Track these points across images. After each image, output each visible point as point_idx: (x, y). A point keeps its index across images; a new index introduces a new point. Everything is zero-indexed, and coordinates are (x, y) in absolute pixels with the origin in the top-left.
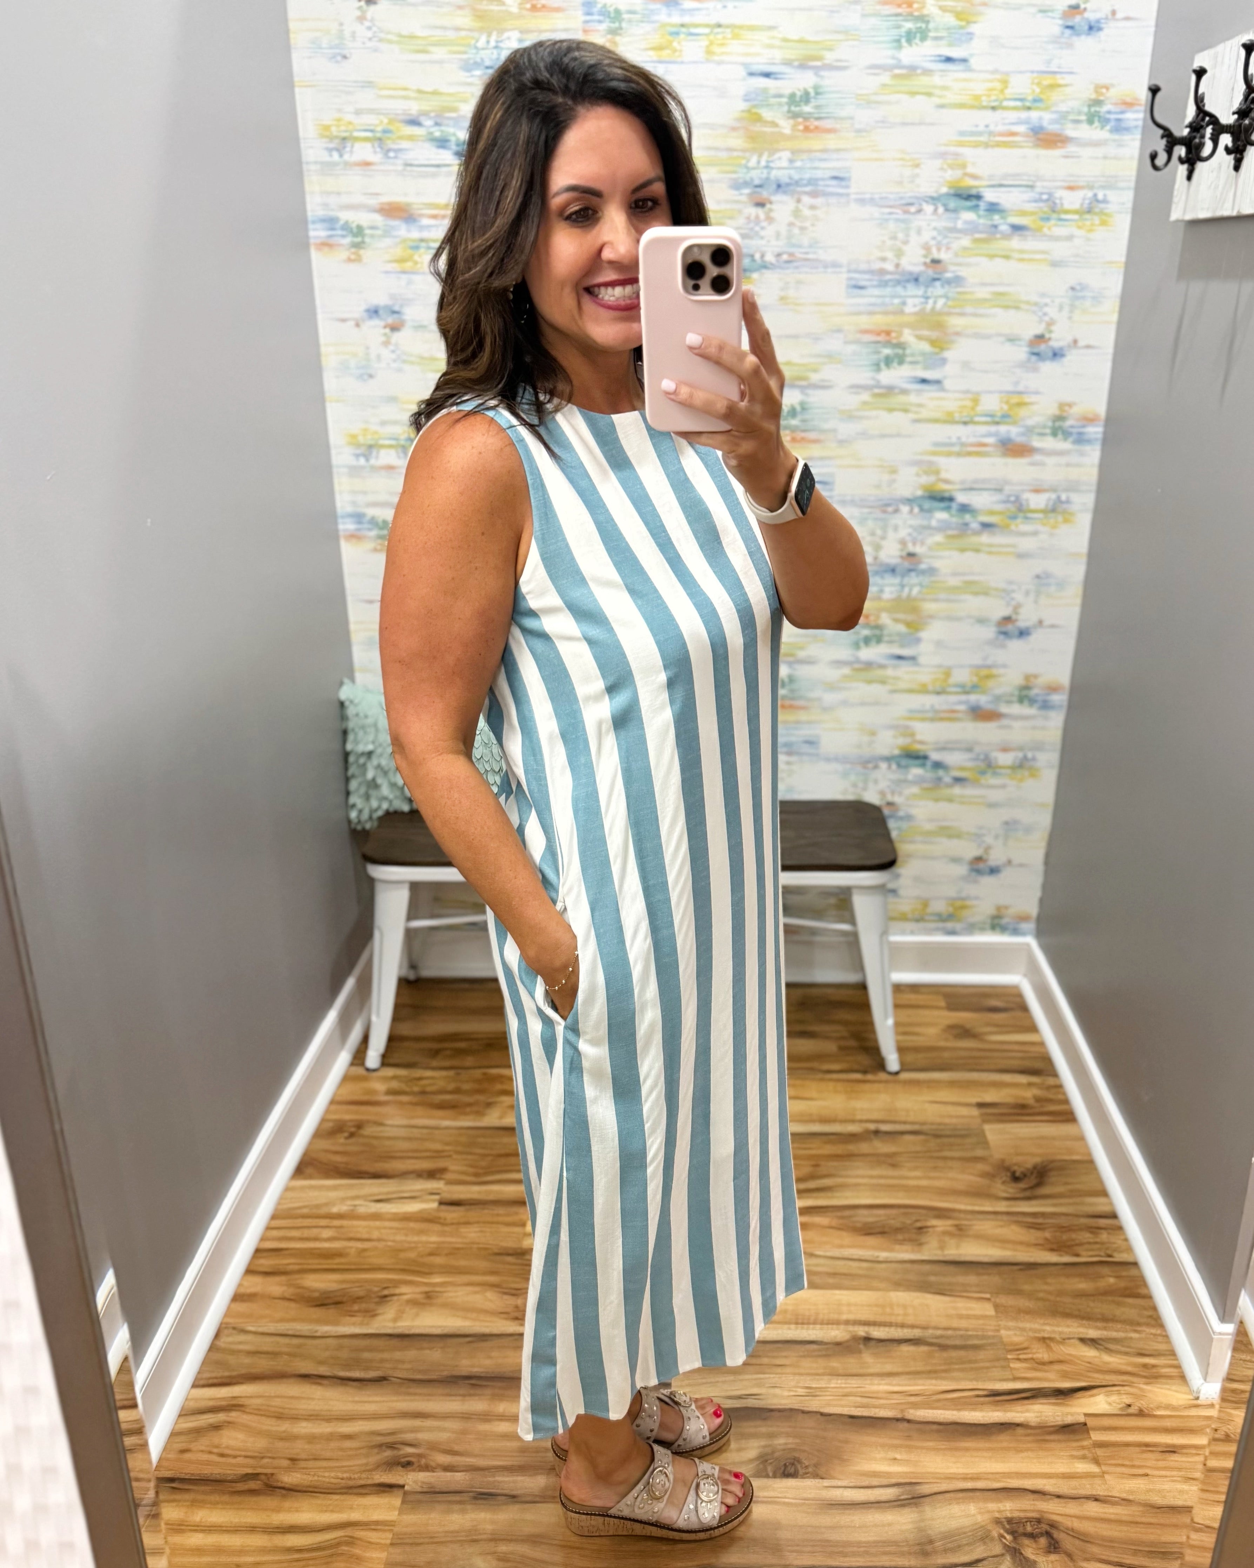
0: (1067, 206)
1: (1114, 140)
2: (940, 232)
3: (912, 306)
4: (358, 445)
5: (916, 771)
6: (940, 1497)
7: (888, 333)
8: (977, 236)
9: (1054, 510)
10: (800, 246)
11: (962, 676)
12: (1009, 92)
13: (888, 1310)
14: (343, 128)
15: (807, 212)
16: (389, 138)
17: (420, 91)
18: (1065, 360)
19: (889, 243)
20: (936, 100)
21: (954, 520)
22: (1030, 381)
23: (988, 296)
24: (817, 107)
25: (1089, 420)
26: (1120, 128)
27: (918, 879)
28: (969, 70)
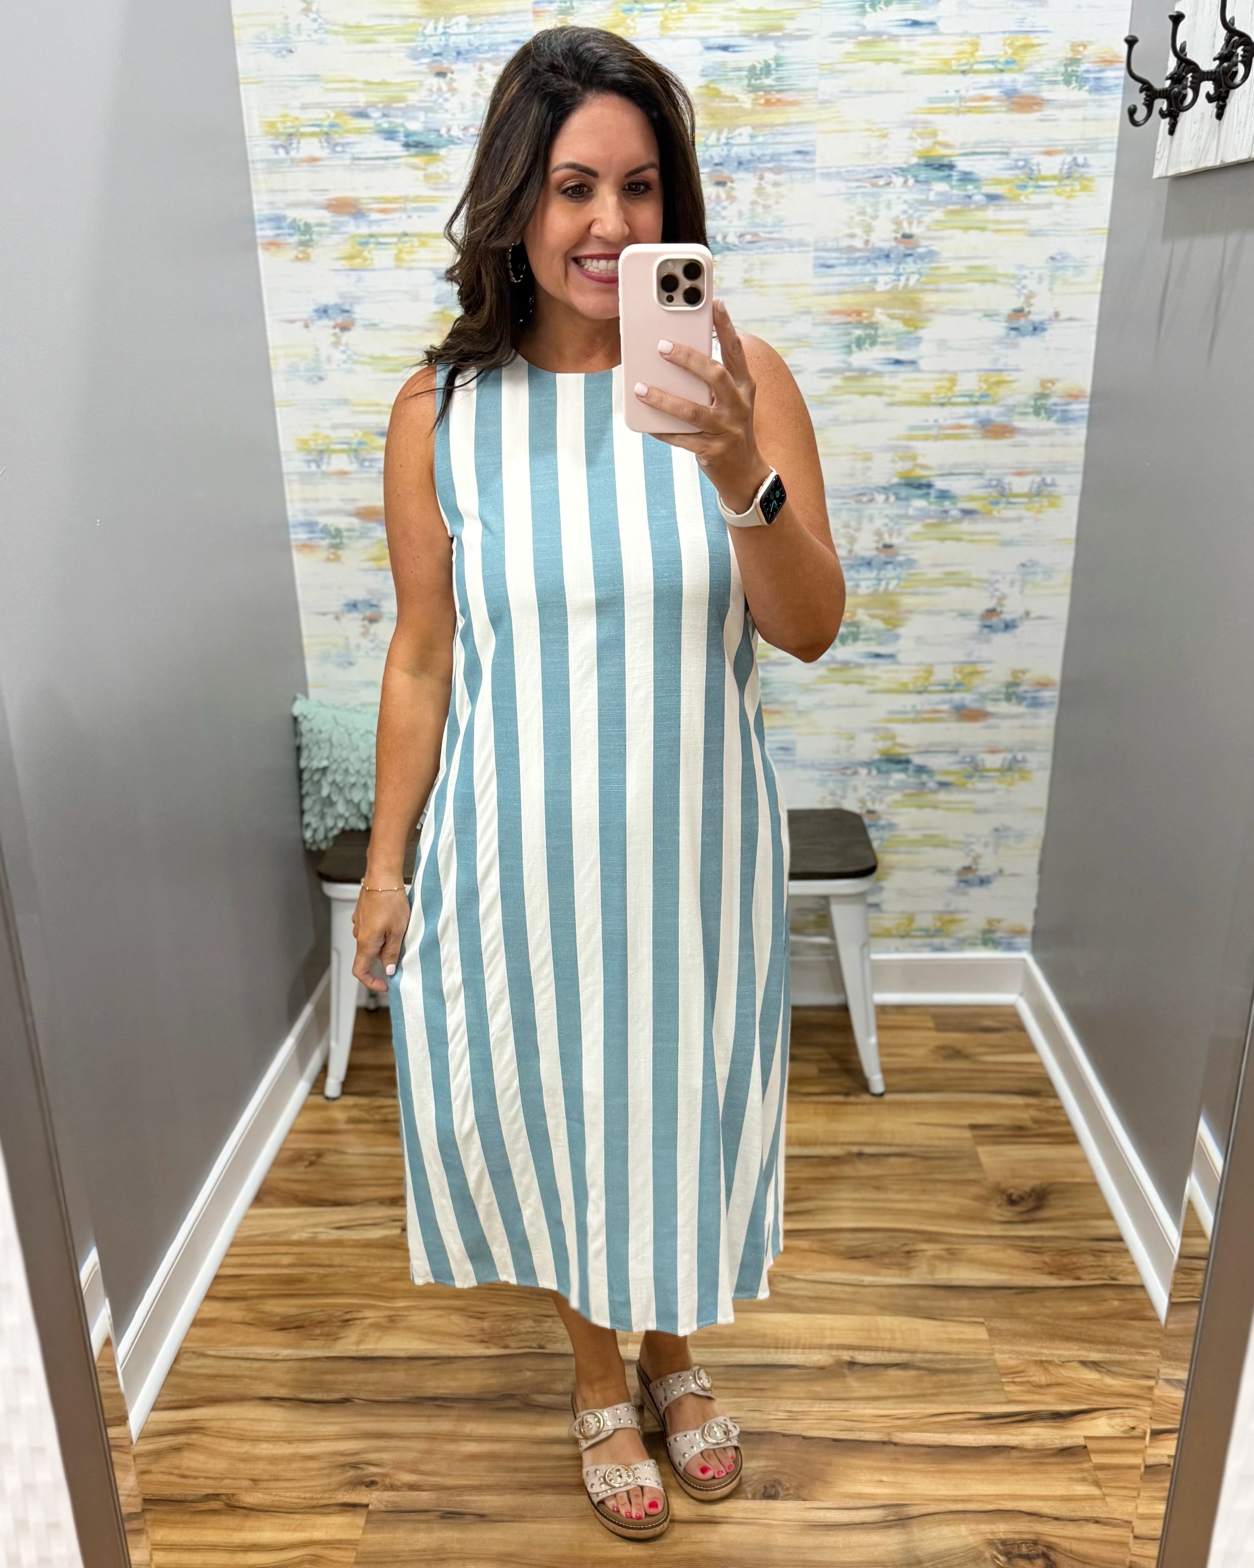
0: (1044, 173)
1: (1094, 101)
2: (911, 206)
3: (883, 283)
4: (309, 451)
5: (899, 777)
6: (929, 1518)
7: (859, 313)
8: (950, 207)
9: (1038, 494)
10: (764, 226)
11: (944, 674)
12: (980, 54)
13: (874, 1334)
14: (289, 124)
15: (770, 189)
16: (336, 132)
17: (367, 83)
18: (1046, 335)
19: (858, 218)
20: (904, 67)
21: (933, 507)
22: (1010, 357)
23: (964, 271)
24: (779, 79)
25: (1074, 397)
26: (1099, 88)
27: (902, 893)
28: (937, 33)
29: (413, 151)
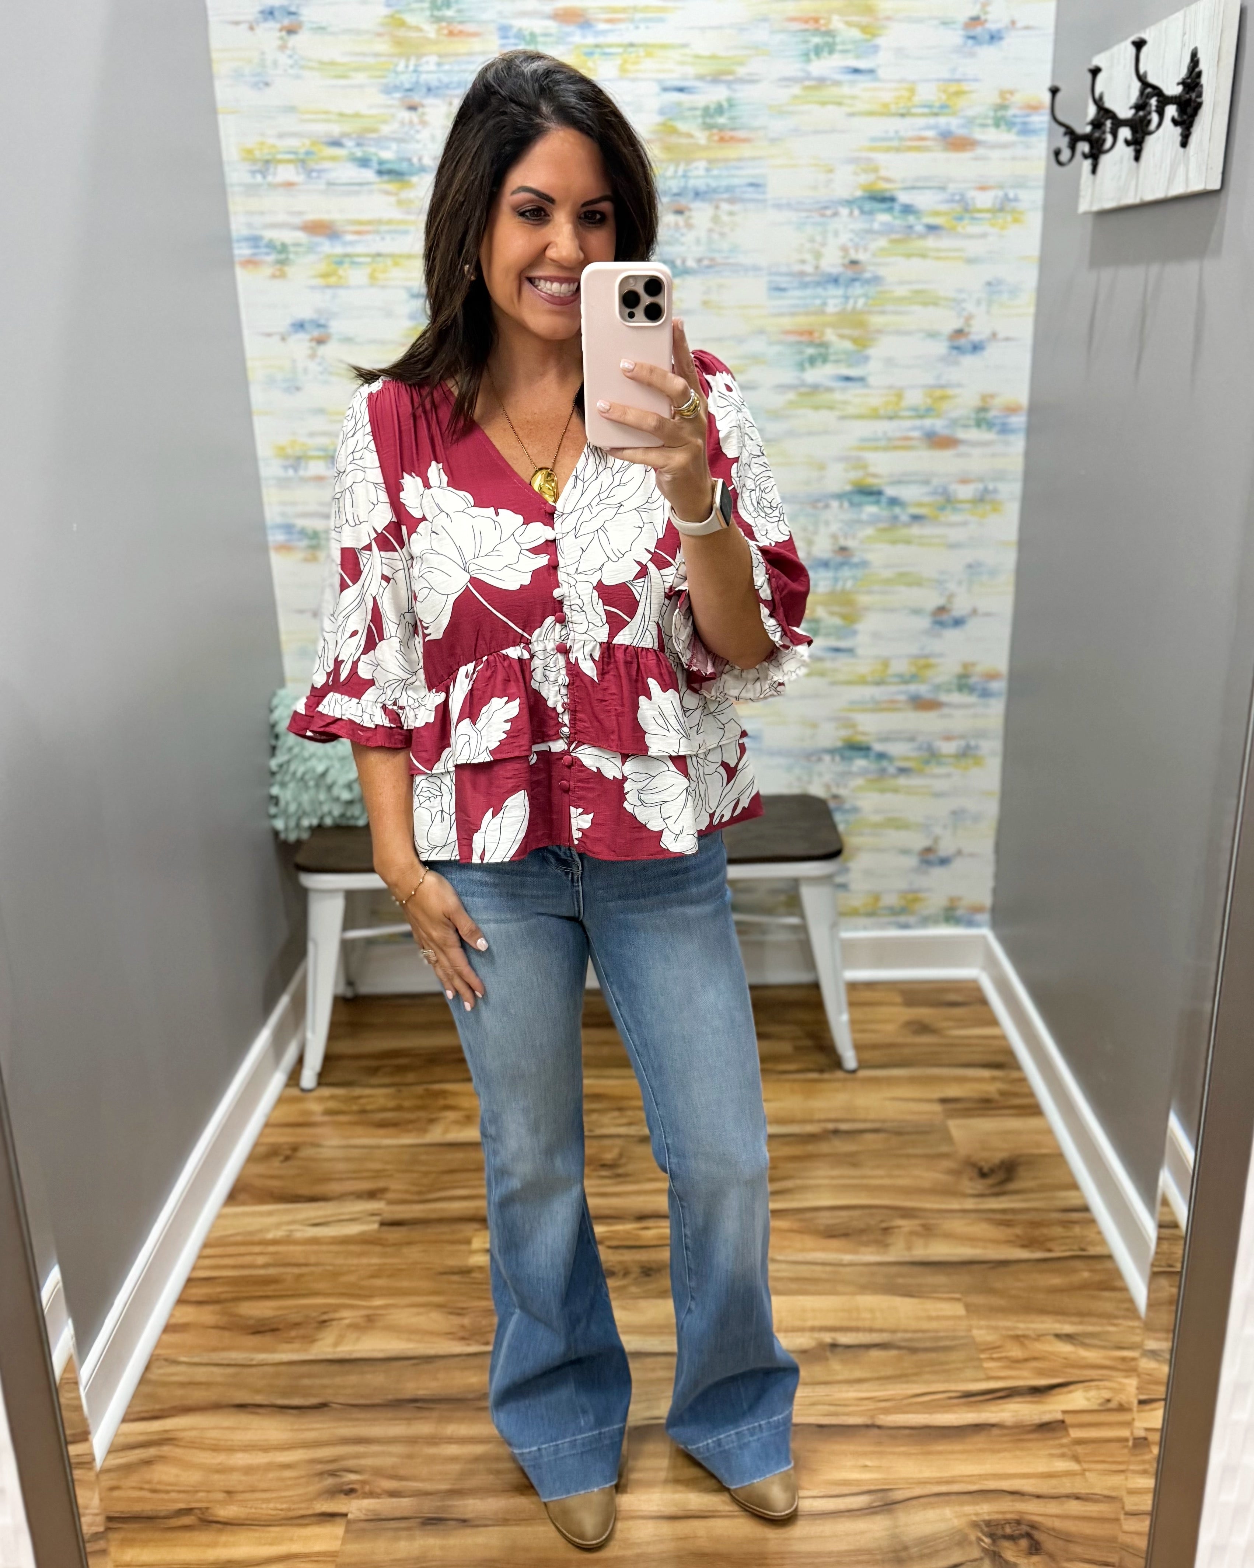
0: (979, 206)
1: (1022, 142)
2: (857, 234)
3: (833, 306)
4: (286, 458)
5: (860, 763)
6: (915, 1501)
7: (810, 333)
8: (894, 236)
9: (981, 500)
10: (720, 251)
11: (900, 666)
12: (916, 99)
13: (855, 1315)
14: (266, 151)
15: (725, 218)
16: (312, 160)
17: (341, 115)
18: (986, 353)
19: (808, 246)
20: (846, 109)
21: (884, 513)
23: (907, 294)
24: (731, 118)
25: (1012, 410)
26: (1026, 130)
27: (868, 873)
28: (876, 79)
29: (386, 178)
